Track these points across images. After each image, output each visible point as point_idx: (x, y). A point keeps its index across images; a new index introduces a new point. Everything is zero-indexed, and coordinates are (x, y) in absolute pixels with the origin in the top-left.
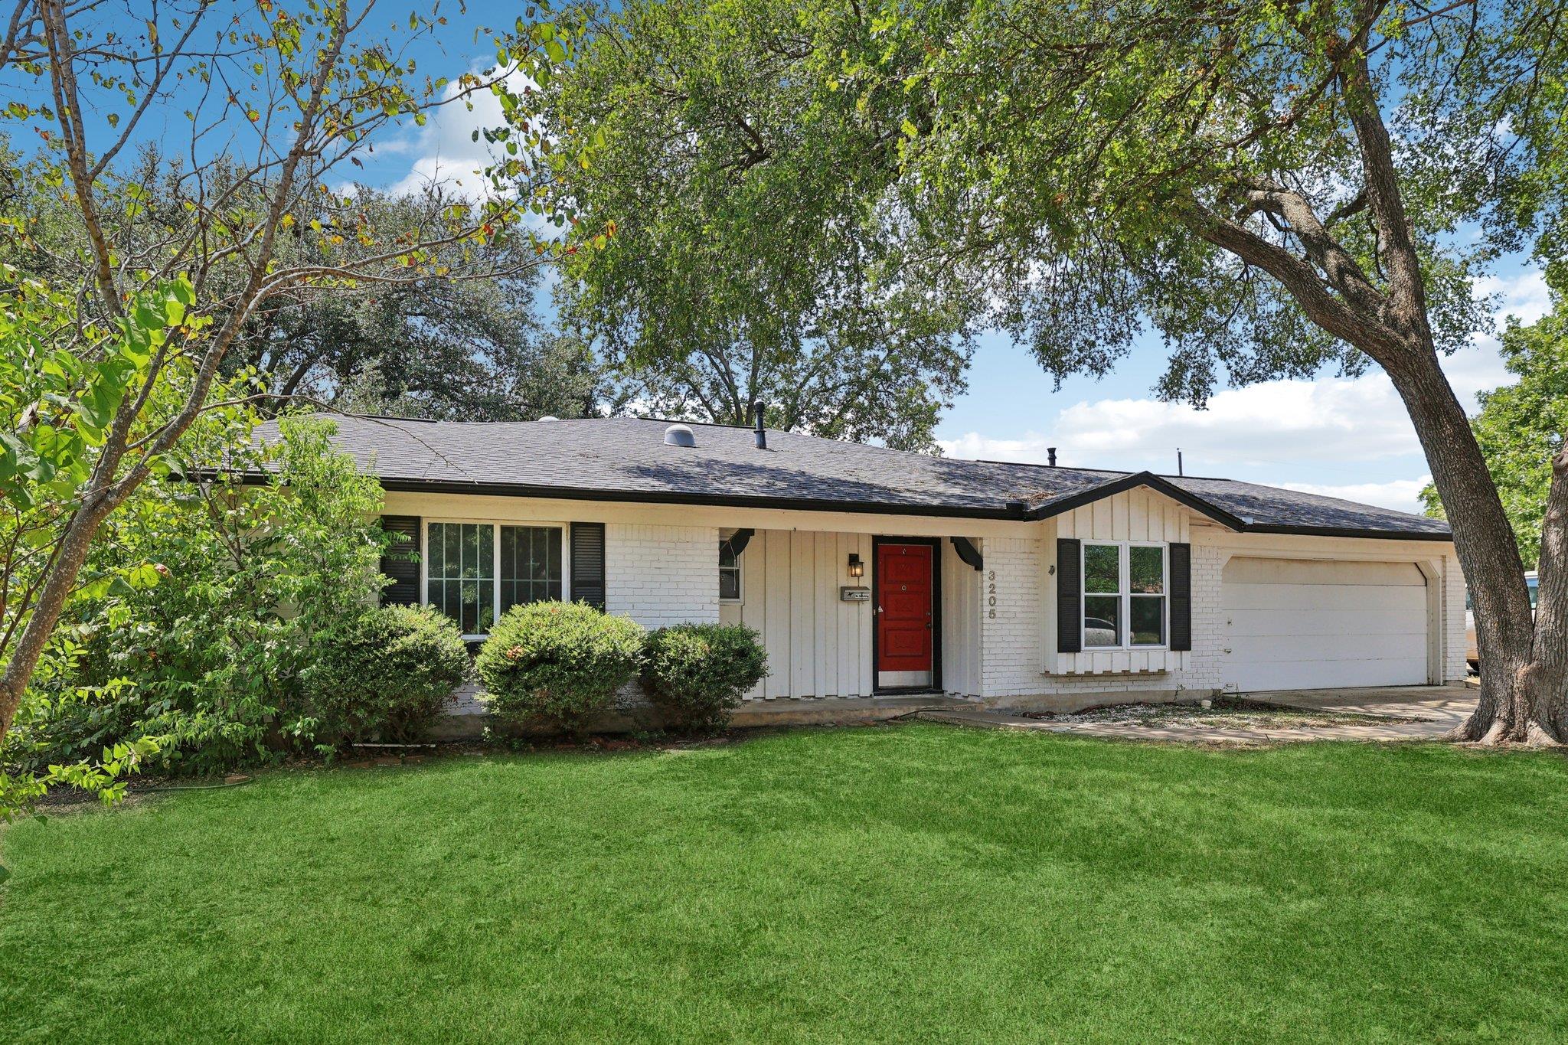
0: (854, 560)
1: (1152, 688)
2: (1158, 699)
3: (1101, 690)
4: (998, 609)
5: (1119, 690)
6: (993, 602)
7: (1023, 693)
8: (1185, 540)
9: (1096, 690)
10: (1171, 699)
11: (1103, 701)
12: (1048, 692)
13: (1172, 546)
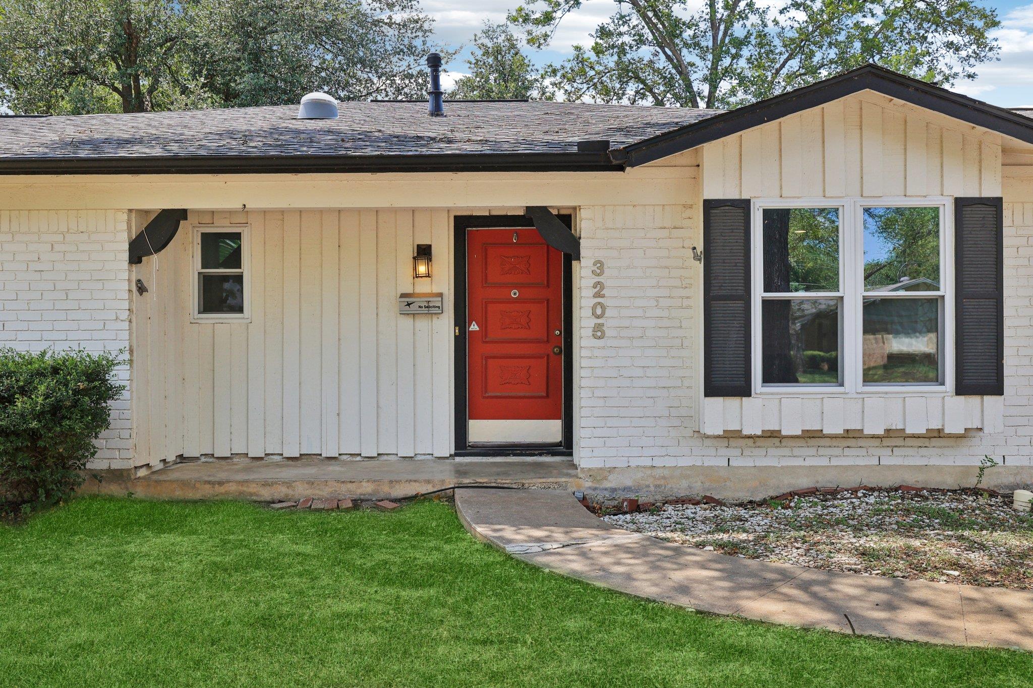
0: (424, 252)
1: (935, 461)
2: (950, 482)
3: (824, 462)
4: (609, 324)
5: (861, 462)
6: (599, 312)
7: (658, 463)
8: (990, 191)
9: (810, 462)
10: (971, 482)
11: (825, 481)
12: (709, 462)
13: (961, 204)
